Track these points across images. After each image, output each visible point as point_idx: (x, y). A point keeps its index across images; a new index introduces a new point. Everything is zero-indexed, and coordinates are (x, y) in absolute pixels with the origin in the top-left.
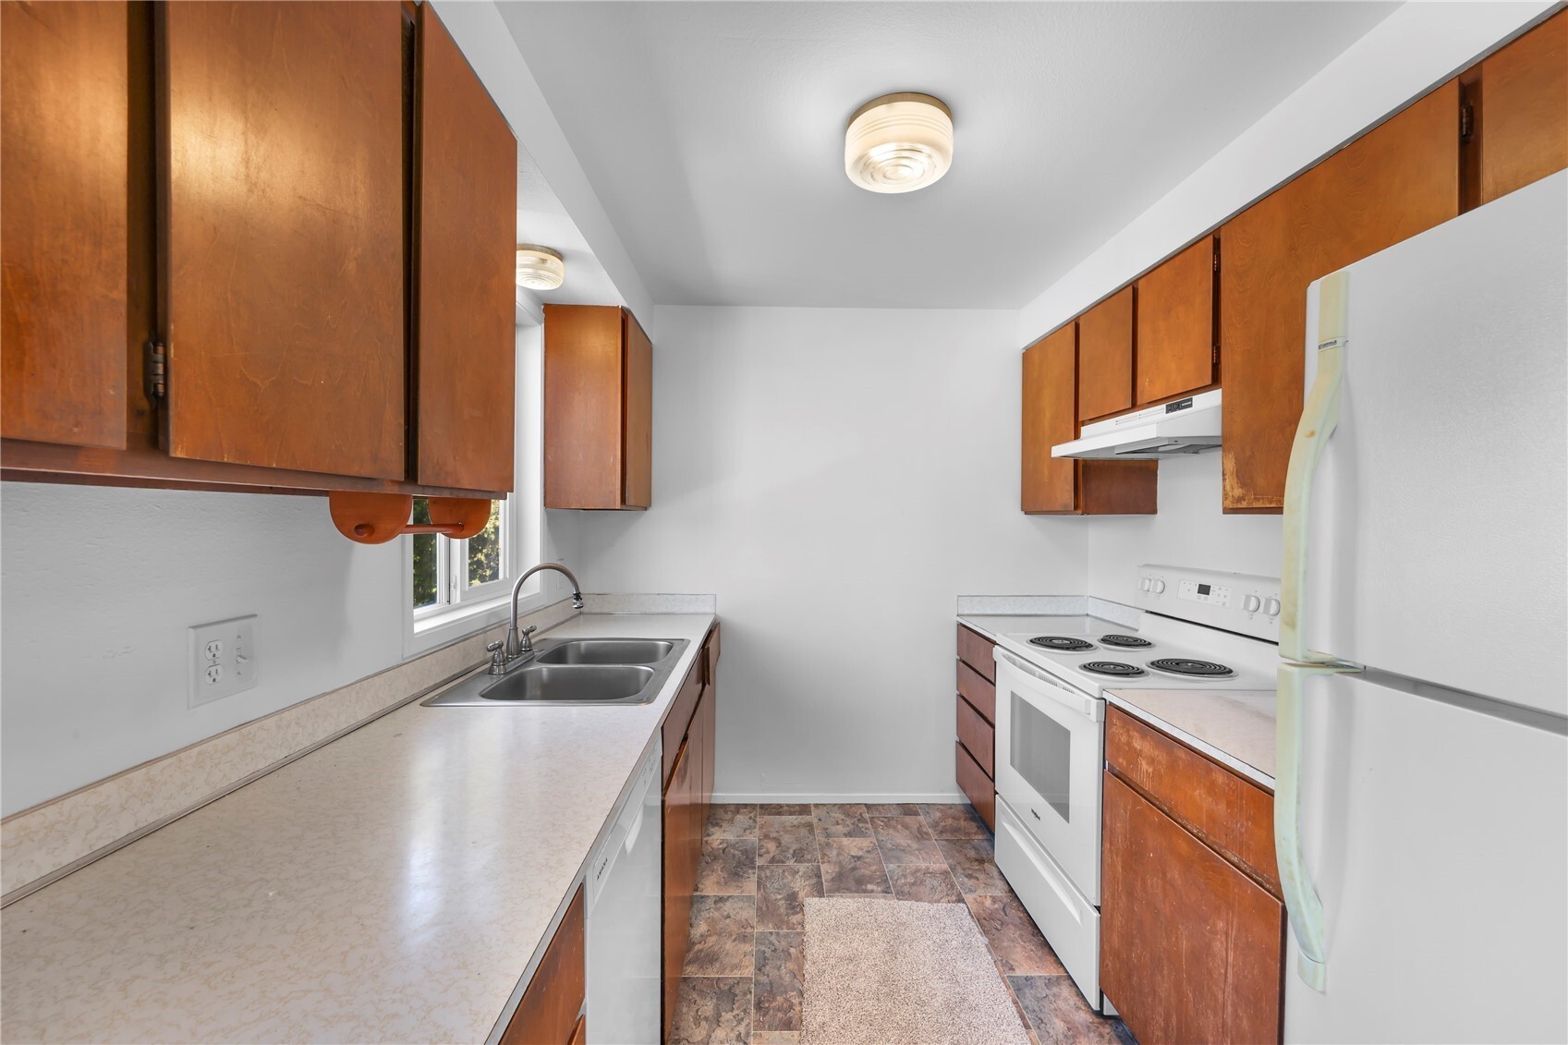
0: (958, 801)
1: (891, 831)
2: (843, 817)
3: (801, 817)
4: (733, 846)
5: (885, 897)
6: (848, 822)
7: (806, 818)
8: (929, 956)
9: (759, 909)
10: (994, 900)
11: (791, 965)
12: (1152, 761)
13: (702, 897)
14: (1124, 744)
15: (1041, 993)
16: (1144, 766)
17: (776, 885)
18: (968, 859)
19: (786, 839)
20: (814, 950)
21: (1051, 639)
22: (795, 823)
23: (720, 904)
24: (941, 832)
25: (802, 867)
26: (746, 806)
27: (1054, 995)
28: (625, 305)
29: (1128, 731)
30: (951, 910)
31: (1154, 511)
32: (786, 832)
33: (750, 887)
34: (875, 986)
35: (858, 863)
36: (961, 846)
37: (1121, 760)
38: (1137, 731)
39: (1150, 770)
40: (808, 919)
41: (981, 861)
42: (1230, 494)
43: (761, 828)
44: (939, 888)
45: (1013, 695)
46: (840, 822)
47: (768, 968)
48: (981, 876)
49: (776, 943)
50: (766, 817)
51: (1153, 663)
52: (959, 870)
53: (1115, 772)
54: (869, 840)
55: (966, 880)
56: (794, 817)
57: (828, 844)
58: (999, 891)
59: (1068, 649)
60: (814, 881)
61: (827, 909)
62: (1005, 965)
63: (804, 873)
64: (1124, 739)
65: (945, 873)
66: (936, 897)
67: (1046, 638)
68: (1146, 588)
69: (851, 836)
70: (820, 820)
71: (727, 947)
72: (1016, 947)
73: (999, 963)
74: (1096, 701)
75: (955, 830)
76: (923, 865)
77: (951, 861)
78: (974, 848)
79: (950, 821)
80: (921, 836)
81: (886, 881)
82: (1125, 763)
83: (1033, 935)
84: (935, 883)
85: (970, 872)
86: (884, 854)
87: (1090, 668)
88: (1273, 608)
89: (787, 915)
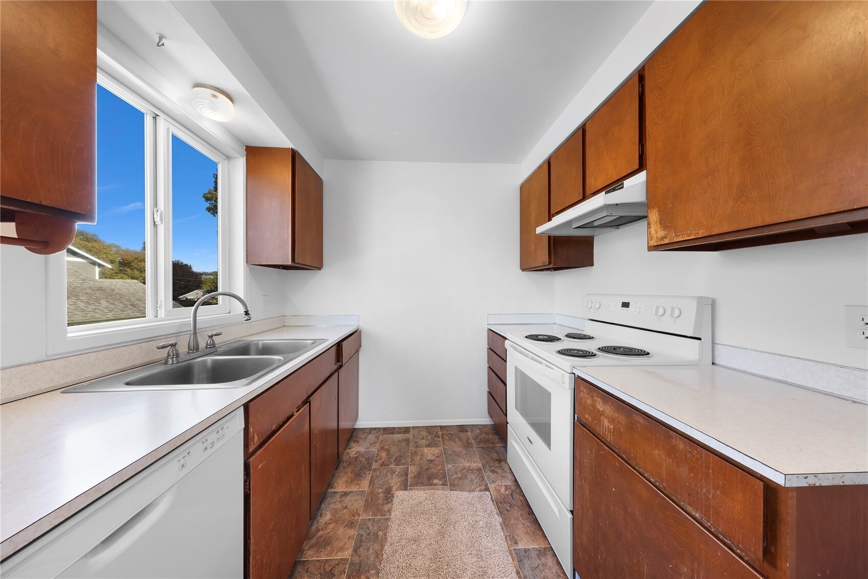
0: (489, 423)
1: (452, 443)
2: (427, 434)
3: (403, 435)
4: (362, 455)
5: (443, 489)
6: (429, 438)
7: (407, 435)
8: (465, 535)
9: (367, 500)
10: (507, 487)
11: (376, 547)
12: (612, 420)
13: (334, 493)
14: (589, 405)
15: (535, 564)
16: (606, 423)
17: (380, 482)
18: (493, 459)
19: (393, 450)
20: (393, 533)
21: (537, 336)
22: (400, 439)
23: (344, 498)
24: (479, 442)
25: (399, 469)
26: (375, 429)
27: (543, 565)
28: (294, 147)
29: (592, 397)
30: (481, 497)
31: (592, 264)
32: (394, 445)
33: (365, 485)
34: (427, 563)
35: (431, 464)
36: (489, 452)
37: (587, 416)
38: (600, 398)
39: (612, 427)
40: (395, 507)
41: (500, 461)
42: (655, 236)
43: (381, 443)
44: (476, 480)
45: (516, 368)
46: (425, 437)
47: (361, 549)
48: (499, 471)
49: (371, 527)
50: (385, 436)
51: (599, 349)
52: (487, 467)
53: (582, 422)
54: (439, 448)
55: (491, 474)
56: (400, 435)
57: (416, 452)
58: (509, 483)
59: (547, 341)
60: (403, 478)
61: (407, 499)
62: (512, 539)
63: (399, 472)
64: (589, 402)
65: (479, 470)
66: (473, 487)
67: (534, 335)
68: (589, 307)
69: (429, 447)
70: (414, 437)
71: (339, 532)
72: (518, 524)
73: (508, 537)
74: (569, 375)
75: (486, 441)
76: (467, 465)
77: (483, 461)
78: (496, 452)
79: (484, 435)
80: (468, 445)
81: (445, 477)
82: (590, 418)
83: (529, 514)
84: (473, 477)
85: (493, 469)
86: (446, 458)
87: (563, 352)
88: (676, 313)
89: (383, 505)
